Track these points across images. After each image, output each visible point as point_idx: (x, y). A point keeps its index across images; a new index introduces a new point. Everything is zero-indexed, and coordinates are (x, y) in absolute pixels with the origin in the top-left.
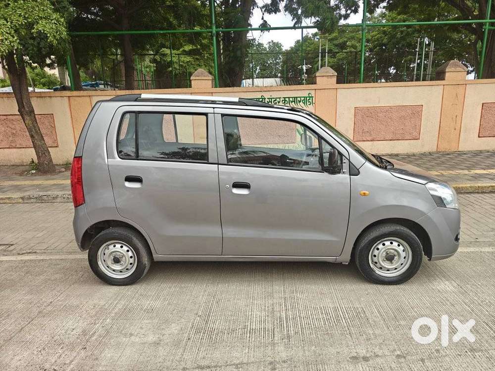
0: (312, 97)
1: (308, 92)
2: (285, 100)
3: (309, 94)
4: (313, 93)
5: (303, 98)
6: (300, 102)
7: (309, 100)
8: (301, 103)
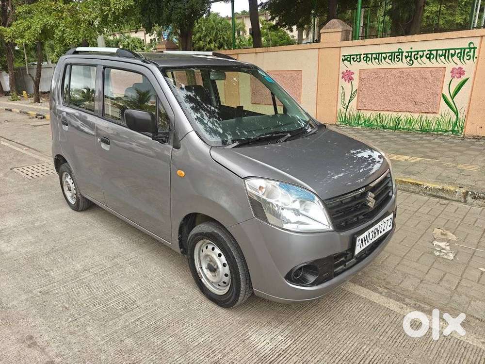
0: (475, 48)
1: (469, 40)
2: (431, 54)
3: (470, 44)
4: (476, 42)
5: (459, 51)
6: (453, 56)
7: (468, 52)
8: (455, 58)
